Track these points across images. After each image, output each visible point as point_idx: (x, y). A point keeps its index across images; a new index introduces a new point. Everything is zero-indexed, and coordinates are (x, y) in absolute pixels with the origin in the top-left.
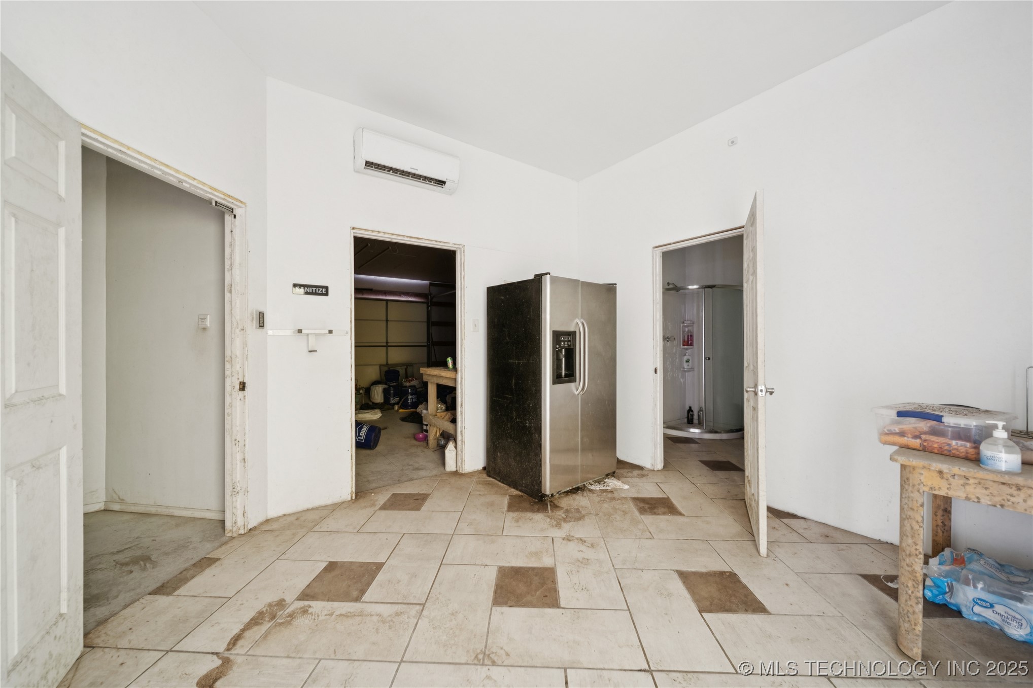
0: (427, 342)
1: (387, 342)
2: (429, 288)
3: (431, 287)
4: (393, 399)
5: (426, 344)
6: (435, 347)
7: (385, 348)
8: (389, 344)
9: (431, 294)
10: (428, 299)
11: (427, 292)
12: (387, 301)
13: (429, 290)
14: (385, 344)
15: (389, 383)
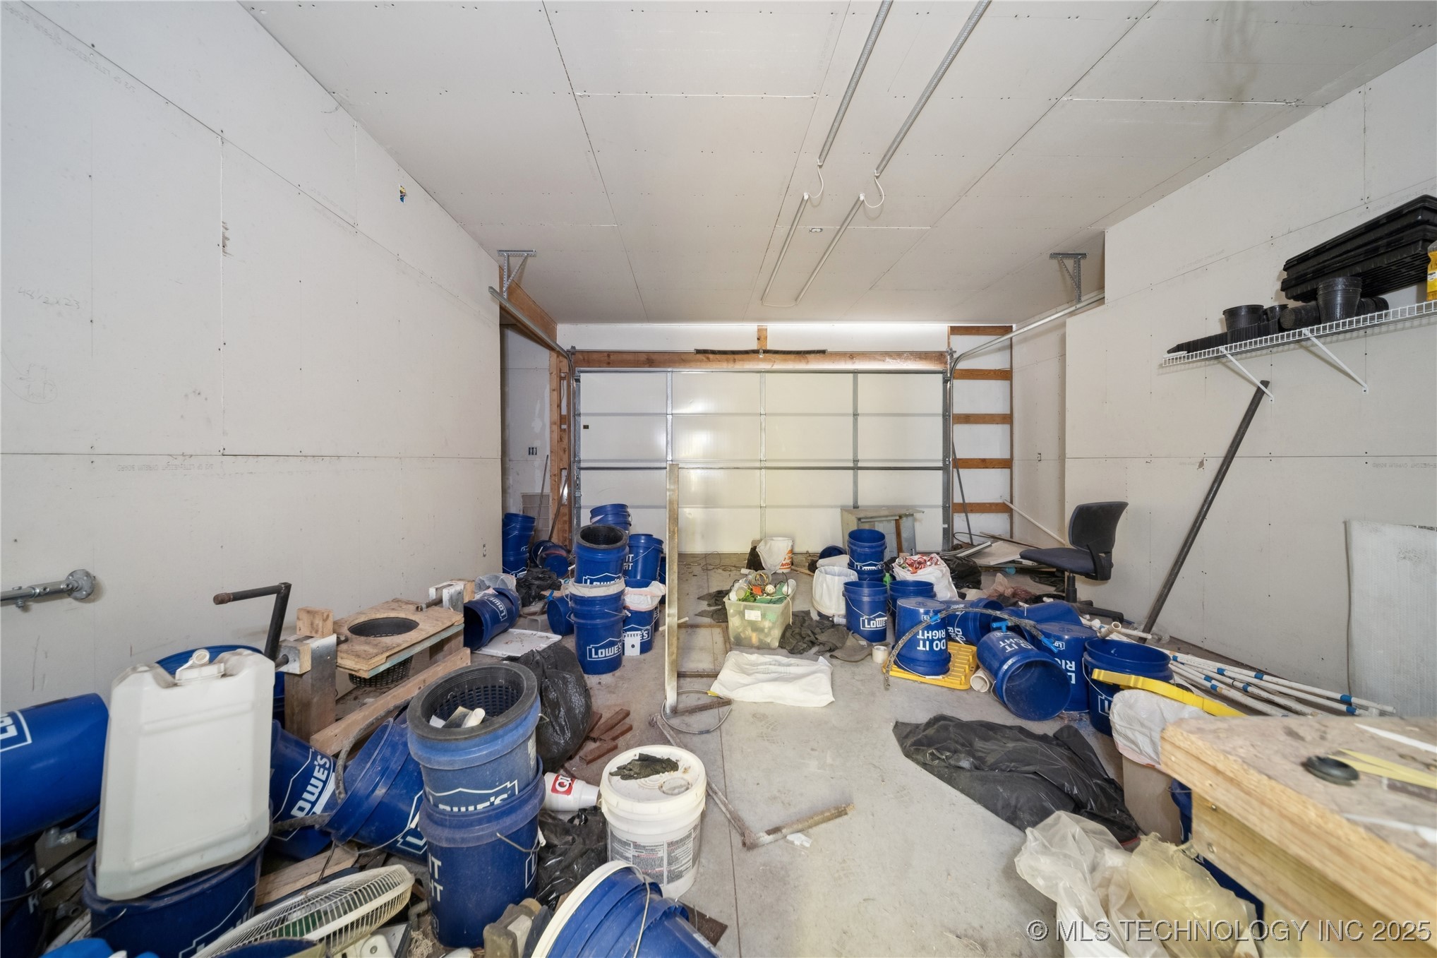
0: (944, 461)
1: (856, 461)
2: (949, 339)
3: (953, 337)
4: (869, 620)
5: (940, 464)
6: (961, 470)
7: (851, 471)
8: (860, 465)
9: (952, 353)
10: (946, 363)
11: (944, 348)
12: (855, 372)
13: (949, 343)
14: (851, 465)
15: (859, 564)
